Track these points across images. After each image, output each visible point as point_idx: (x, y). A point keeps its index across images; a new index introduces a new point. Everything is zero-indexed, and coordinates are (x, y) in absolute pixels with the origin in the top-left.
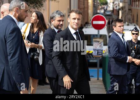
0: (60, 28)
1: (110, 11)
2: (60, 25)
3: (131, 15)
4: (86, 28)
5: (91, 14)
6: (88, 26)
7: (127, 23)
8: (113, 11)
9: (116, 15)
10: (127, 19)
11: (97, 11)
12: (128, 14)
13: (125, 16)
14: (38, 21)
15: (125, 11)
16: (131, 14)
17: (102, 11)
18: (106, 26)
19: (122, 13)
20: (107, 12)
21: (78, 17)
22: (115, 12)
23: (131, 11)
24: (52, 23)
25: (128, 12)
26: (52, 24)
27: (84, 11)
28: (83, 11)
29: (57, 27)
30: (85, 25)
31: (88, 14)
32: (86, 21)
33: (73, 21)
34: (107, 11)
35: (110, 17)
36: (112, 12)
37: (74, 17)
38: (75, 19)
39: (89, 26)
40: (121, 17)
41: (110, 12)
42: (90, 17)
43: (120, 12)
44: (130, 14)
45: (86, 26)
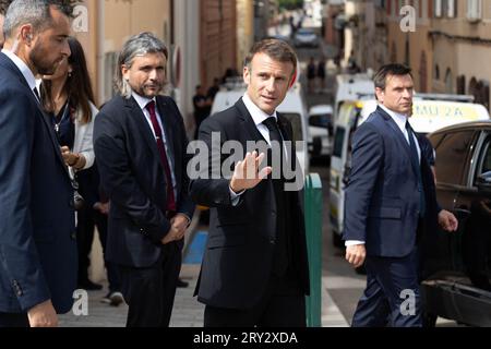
0: (150, 92)
1: (313, 31)
2: (149, 82)
3: (387, 44)
4: (229, 89)
5: (244, 43)
6: (234, 82)
7: (370, 72)
8: (322, 31)
9: (334, 43)
10: (371, 60)
11: (265, 33)
12: (374, 41)
13: (366, 49)
14: (70, 70)
15: (366, 30)
16: (384, 39)
17: (286, 31)
18: (297, 84)
19: (356, 38)
20: (302, 34)
21: (277, 71)
22: (329, 32)
23: (384, 31)
24: (126, 76)
25: (376, 33)
26: (124, 81)
27: (221, 32)
28: (216, 30)
29: (142, 90)
30: (223, 81)
31: (235, 40)
32: (228, 65)
33: (259, 82)
34: (301, 30)
35: (312, 51)
36: (318, 36)
37: (263, 71)
38: (265, 76)
39: (237, 85)
40: (352, 53)
41: (311, 33)
42: (242, 52)
43: (348, 34)
44: (381, 41)
45: (230, 85)
